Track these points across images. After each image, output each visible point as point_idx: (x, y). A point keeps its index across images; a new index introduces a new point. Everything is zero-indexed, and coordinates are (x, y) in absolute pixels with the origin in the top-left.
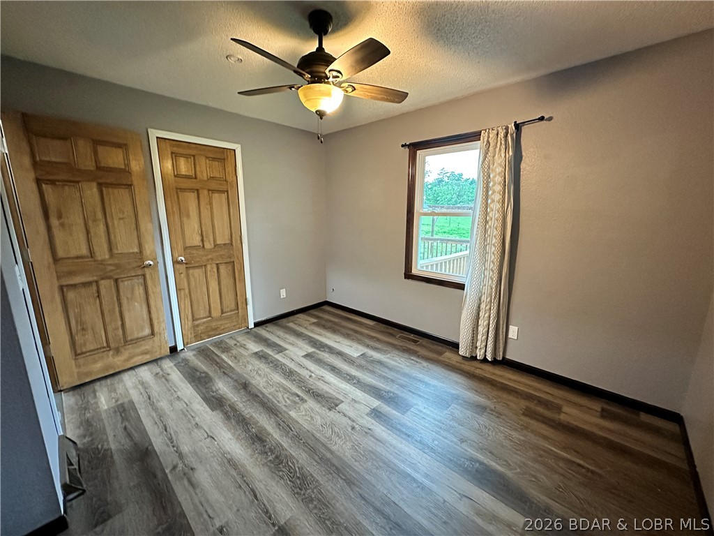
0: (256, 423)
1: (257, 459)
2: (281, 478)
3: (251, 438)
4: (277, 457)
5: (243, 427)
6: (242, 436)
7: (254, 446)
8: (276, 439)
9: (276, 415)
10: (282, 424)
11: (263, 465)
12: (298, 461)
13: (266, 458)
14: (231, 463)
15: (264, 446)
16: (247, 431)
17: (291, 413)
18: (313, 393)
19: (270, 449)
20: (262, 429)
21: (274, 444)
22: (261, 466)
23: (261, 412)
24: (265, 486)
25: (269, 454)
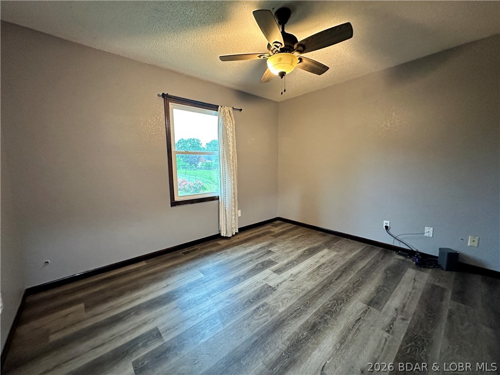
0: (296, 334)
1: (333, 325)
2: (341, 309)
3: (314, 333)
4: (327, 313)
5: (304, 343)
6: (314, 340)
7: (322, 329)
8: (311, 317)
9: (283, 321)
10: (294, 315)
11: (336, 320)
12: (326, 303)
13: (330, 319)
14: (343, 341)
15: (319, 322)
16: (307, 339)
17: (280, 311)
18: (253, 299)
19: (321, 319)
20: (303, 327)
21: (316, 316)
22: (337, 321)
23: (282, 333)
24: (350, 316)
25: (326, 318)
